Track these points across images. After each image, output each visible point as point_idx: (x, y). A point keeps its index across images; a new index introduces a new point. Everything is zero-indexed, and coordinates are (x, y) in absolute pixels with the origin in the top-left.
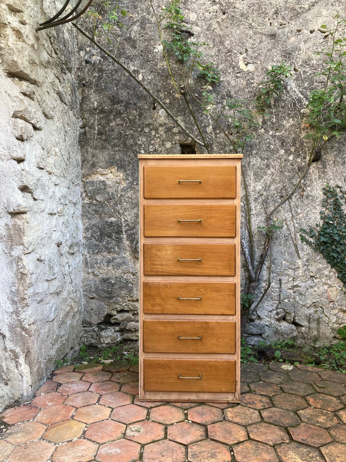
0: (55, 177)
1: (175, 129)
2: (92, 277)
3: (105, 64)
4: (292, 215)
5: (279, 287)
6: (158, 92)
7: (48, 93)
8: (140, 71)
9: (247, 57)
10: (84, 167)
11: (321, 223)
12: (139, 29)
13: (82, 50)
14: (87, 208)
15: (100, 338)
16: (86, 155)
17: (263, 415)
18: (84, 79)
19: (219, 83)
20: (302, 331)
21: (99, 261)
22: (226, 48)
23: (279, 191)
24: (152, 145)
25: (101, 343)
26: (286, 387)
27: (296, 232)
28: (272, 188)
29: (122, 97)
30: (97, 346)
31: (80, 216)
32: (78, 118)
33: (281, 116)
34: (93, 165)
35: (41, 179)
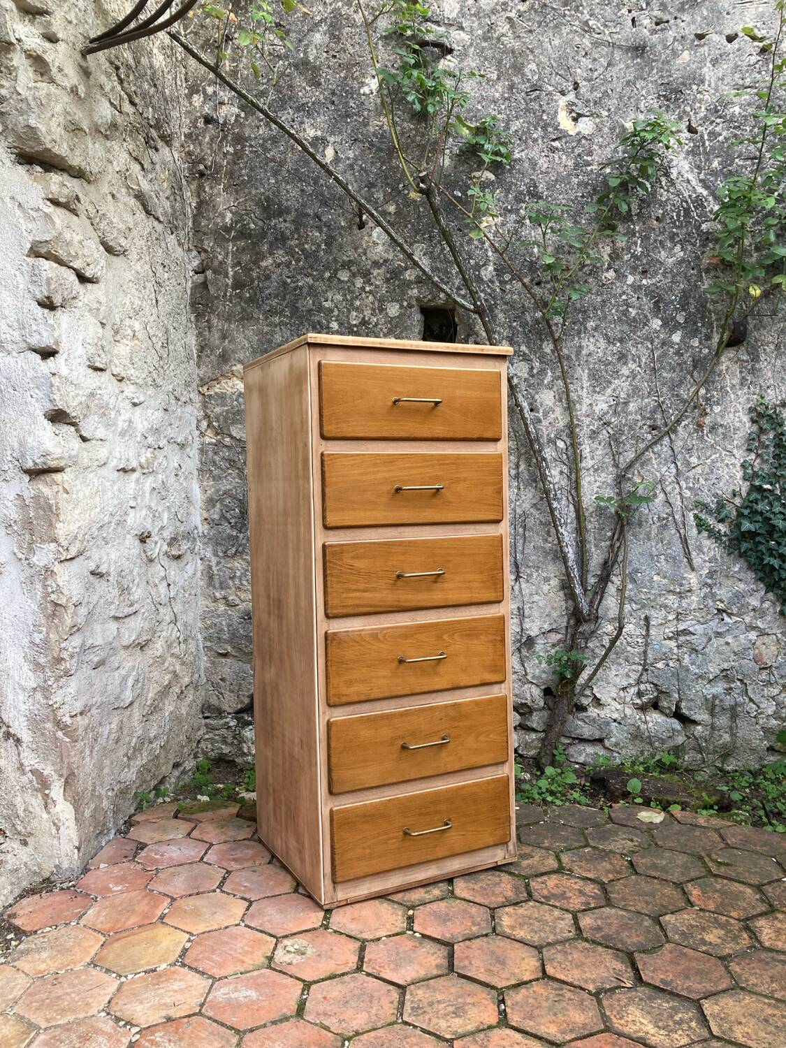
0: (132, 388)
1: (408, 272)
2: (222, 608)
3: (250, 125)
4: (678, 470)
5: (644, 633)
6: (369, 188)
7: (113, 196)
8: (329, 139)
9: (576, 101)
10: (204, 362)
11: (745, 487)
12: (327, 39)
13: (197, 92)
14: (210, 454)
15: (240, 743)
16: (206, 333)
17: (582, 924)
18: (202, 160)
19: (510, 164)
20: (696, 733)
21: (238, 574)
22: (529, 80)
23: (648, 415)
24: (357, 309)
25: (244, 754)
26: (642, 862)
27: (685, 509)
28: (632, 407)
29: (287, 200)
30: (234, 761)
31: (196, 473)
32: (189, 250)
33: (655, 241)
34: (224, 358)
35: (99, 392)
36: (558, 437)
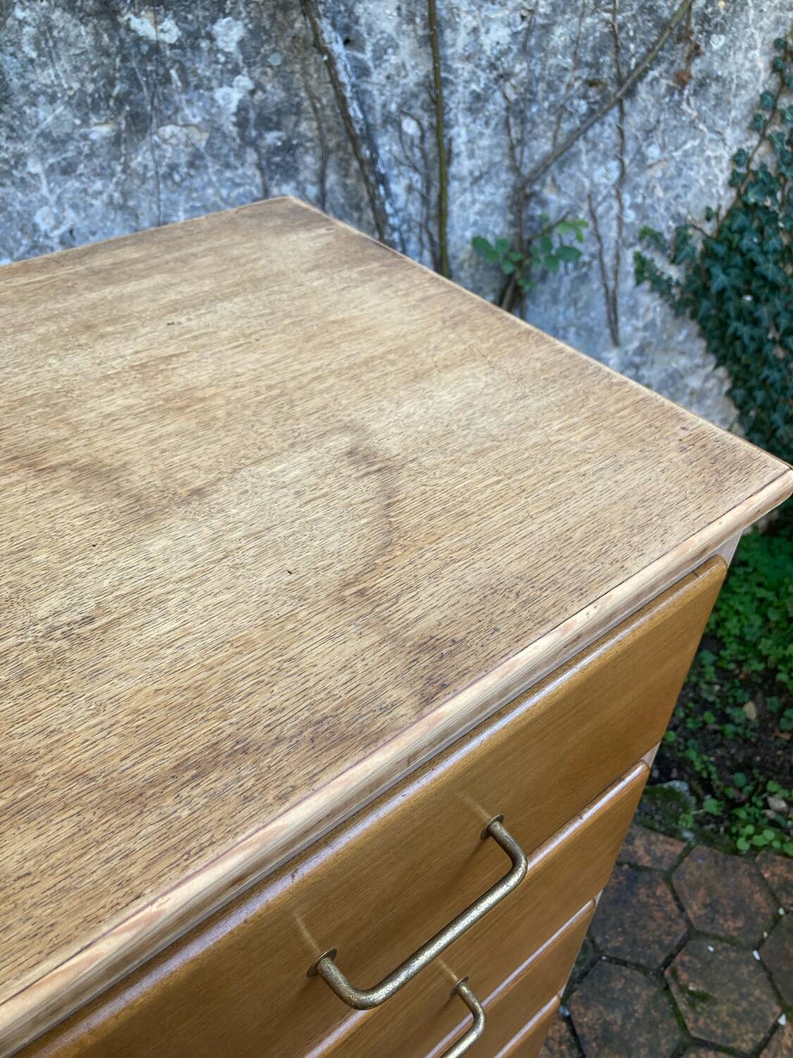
4: (623, 171)
23: (588, 58)
27: (622, 244)
36: (404, 109)
